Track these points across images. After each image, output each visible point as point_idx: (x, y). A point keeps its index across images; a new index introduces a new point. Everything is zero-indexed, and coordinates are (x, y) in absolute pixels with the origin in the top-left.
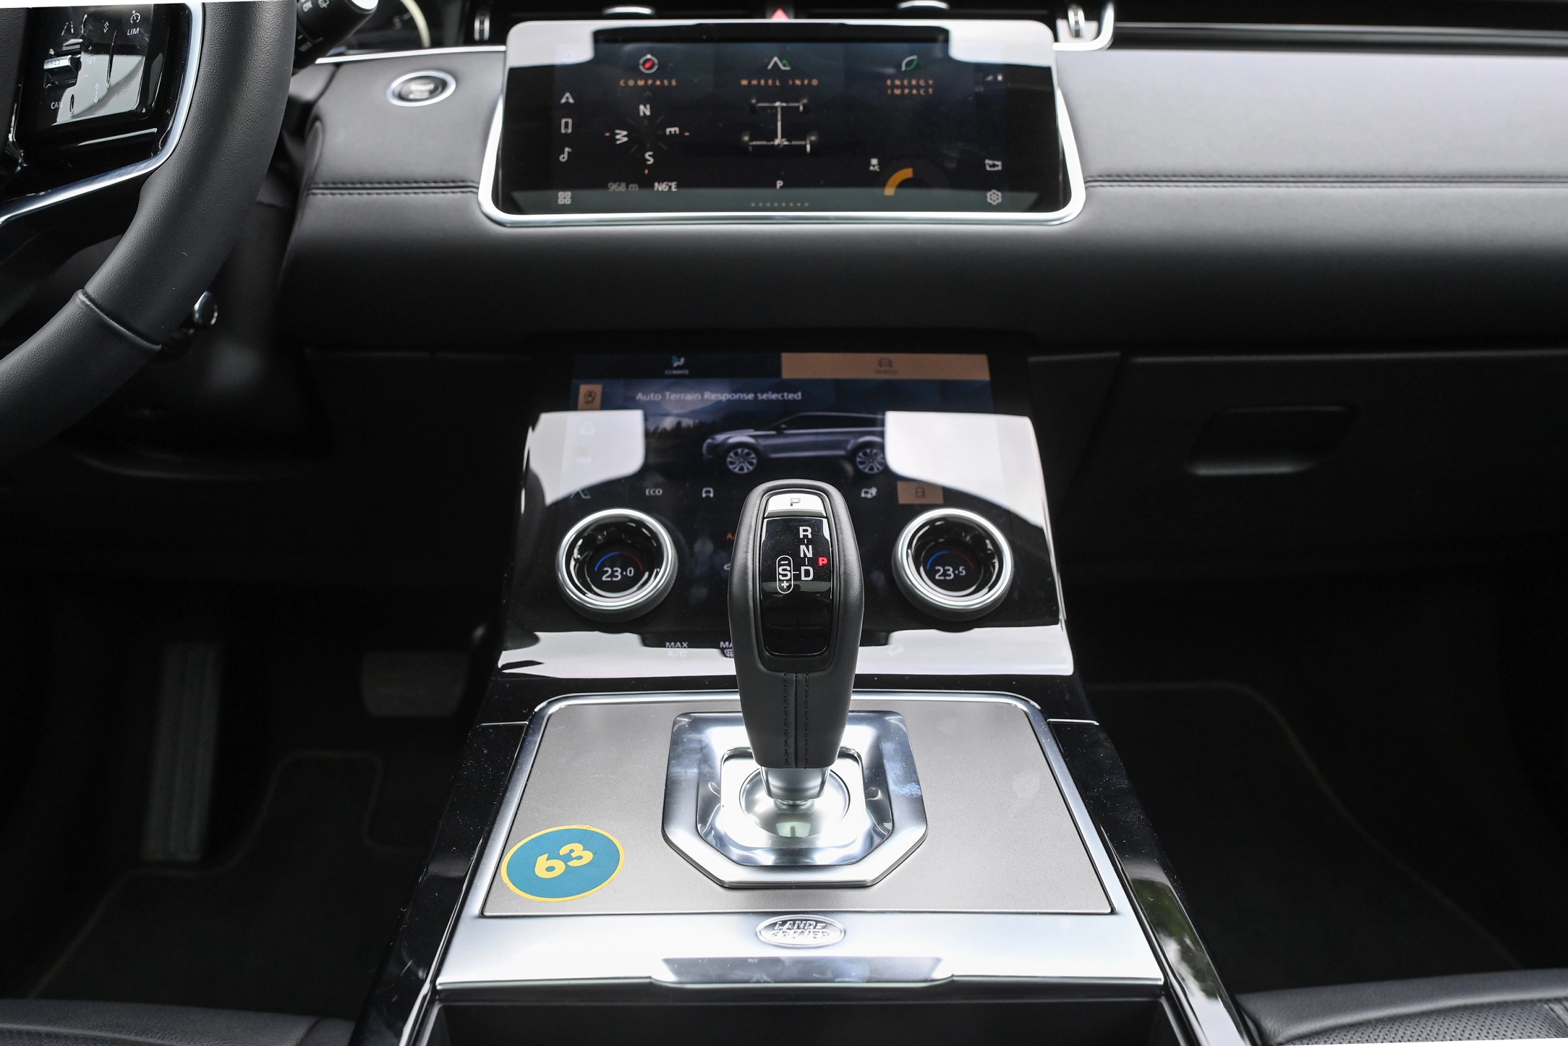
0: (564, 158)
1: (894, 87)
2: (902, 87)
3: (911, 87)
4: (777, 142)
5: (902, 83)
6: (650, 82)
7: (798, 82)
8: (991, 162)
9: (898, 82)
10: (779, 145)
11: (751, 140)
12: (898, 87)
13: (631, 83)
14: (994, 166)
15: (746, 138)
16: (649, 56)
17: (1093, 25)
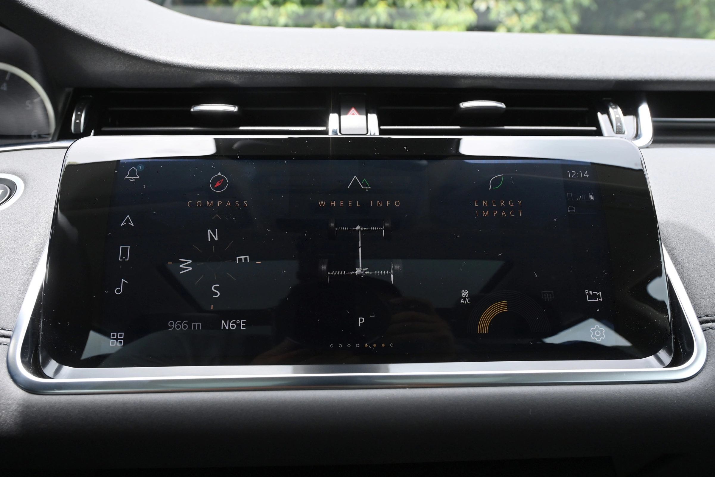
0: (119, 291)
1: (481, 208)
2: (490, 208)
3: (500, 209)
4: (358, 271)
5: (490, 203)
6: (219, 203)
7: (380, 204)
8: (591, 293)
9: (485, 203)
10: (360, 275)
11: (329, 269)
12: (485, 208)
13: (199, 203)
14: (595, 296)
15: (324, 267)
16: (219, 174)
17: (631, 118)
